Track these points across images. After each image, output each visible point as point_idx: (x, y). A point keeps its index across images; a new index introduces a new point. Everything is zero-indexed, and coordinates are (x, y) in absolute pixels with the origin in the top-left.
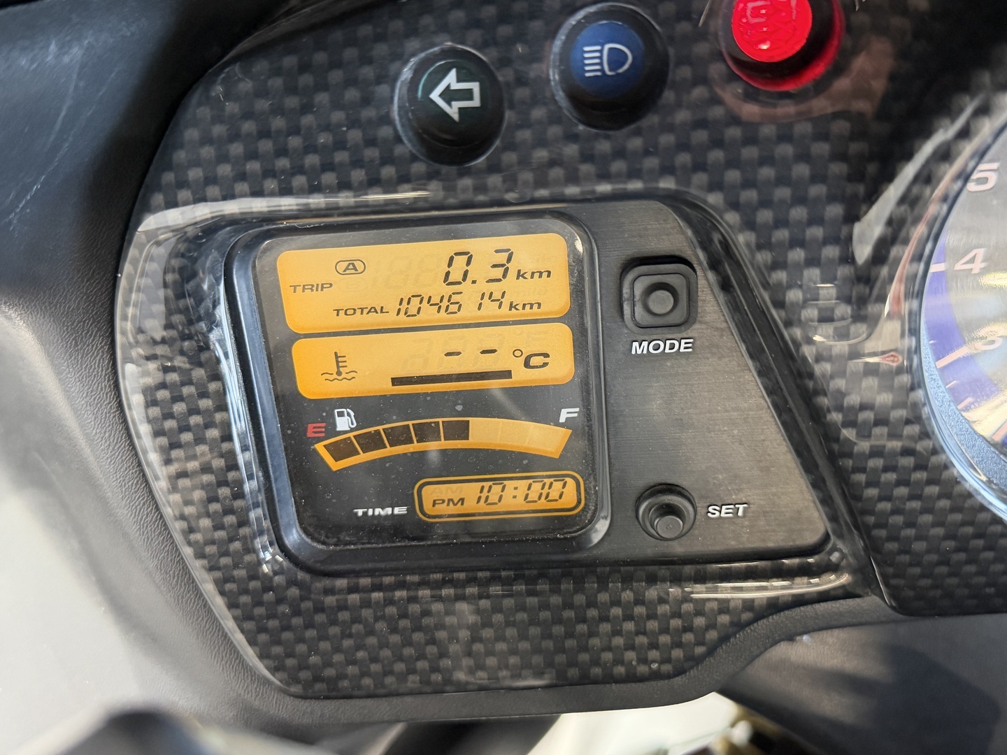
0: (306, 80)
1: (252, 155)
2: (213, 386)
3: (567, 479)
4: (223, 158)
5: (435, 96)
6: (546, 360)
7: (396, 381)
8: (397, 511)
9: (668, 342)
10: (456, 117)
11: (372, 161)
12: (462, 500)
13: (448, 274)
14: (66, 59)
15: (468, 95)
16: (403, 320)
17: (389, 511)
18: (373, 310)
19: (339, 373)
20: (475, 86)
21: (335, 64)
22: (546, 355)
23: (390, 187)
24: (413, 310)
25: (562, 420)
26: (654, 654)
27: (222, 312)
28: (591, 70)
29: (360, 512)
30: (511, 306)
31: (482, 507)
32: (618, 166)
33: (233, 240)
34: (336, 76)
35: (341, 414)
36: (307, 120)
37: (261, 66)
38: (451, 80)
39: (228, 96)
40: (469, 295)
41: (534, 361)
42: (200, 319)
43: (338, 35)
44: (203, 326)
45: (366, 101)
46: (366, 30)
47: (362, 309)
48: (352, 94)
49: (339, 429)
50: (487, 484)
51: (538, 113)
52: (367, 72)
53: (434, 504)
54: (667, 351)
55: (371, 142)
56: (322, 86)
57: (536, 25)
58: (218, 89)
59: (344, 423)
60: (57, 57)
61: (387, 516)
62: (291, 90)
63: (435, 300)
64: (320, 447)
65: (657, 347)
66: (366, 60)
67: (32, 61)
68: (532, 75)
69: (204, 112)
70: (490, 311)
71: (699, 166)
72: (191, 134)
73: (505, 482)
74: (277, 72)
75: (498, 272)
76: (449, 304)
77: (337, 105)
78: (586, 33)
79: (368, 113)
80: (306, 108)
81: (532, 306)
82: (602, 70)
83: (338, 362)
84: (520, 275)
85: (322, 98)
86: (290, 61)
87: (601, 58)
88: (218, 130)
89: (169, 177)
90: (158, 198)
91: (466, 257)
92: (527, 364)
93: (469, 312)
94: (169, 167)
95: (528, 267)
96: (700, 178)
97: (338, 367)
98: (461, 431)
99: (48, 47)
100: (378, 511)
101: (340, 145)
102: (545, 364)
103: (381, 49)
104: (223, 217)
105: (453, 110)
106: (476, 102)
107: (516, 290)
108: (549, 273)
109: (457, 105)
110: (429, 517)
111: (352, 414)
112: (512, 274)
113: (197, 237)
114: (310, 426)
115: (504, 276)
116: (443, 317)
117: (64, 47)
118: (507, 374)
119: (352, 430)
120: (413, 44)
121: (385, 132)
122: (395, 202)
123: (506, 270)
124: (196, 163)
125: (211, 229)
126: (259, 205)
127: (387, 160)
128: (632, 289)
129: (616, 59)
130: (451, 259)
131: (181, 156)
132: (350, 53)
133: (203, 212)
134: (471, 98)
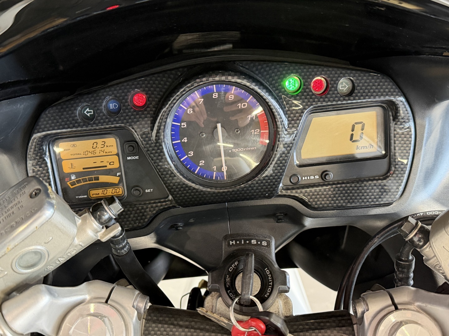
0: (62, 110)
1: (53, 123)
2: (46, 168)
3: (120, 188)
4: (48, 124)
5: (85, 112)
6: (114, 163)
7: (84, 169)
8: (85, 196)
9: (134, 157)
10: (89, 116)
11: (73, 123)
12: (98, 194)
13: (93, 147)
14: (21, 107)
15: (91, 112)
16: (84, 156)
17: (83, 196)
18: (78, 154)
19: (72, 167)
20: (92, 111)
21: (67, 107)
22: (113, 162)
23: (77, 127)
24: (86, 154)
25: (118, 175)
26: (137, 221)
27: (48, 154)
28: (111, 108)
29: (77, 197)
30: (106, 153)
31: (103, 195)
32: (115, 122)
33: (50, 139)
34: (67, 109)
35: (72, 176)
36: (62, 117)
37: (55, 108)
38: (88, 110)
39: (49, 113)
40: (97, 150)
41: (111, 163)
42: (43, 154)
43: (68, 103)
44: (44, 156)
45: (72, 113)
46: (72, 102)
47: (76, 154)
48: (70, 112)
49: (72, 179)
50: (103, 190)
51: (101, 114)
52: (73, 108)
53: (93, 195)
54: (134, 159)
55: (73, 120)
56: (65, 111)
57: (100, 101)
58: (47, 112)
59: (73, 177)
60: (20, 107)
61: (83, 198)
62: (59, 112)
63: (91, 152)
64: (68, 183)
65: (132, 158)
66: (72, 107)
67: (16, 107)
68: (100, 108)
69: (45, 116)
70: (102, 154)
71: (127, 122)
72: (42, 120)
73: (107, 189)
74: (57, 109)
75: (103, 146)
76: (94, 152)
77: (67, 114)
78: (110, 102)
79: (73, 115)
80: (62, 115)
81: (110, 152)
82: (113, 108)
83: (72, 165)
84: (107, 146)
85: (65, 113)
86: (59, 107)
87: (113, 106)
88: (47, 119)
89: (38, 127)
90: (36, 131)
91: (96, 143)
92: (110, 164)
93: (97, 154)
94: (38, 125)
95: (108, 145)
96: (128, 124)
97: (72, 166)
98: (97, 179)
99: (18, 105)
100: (81, 197)
101: (68, 121)
102: (113, 164)
103: (75, 105)
104: (47, 134)
105: (88, 115)
106: (92, 113)
107: (107, 149)
108: (113, 146)
109: (89, 114)
110: (91, 197)
111: (75, 176)
112: (105, 146)
113: (43, 138)
114: (66, 179)
115: (104, 147)
116: (92, 155)
117: (20, 105)
118: (106, 166)
119: (75, 179)
120: (80, 104)
121: (75, 118)
122: (78, 130)
123: (104, 145)
124: (43, 125)
125: (45, 136)
126: (54, 132)
127: (76, 123)
128: (126, 147)
129: (115, 106)
130: (93, 143)
131: (40, 123)
132: (70, 106)
133: (44, 133)
134: (91, 113)
